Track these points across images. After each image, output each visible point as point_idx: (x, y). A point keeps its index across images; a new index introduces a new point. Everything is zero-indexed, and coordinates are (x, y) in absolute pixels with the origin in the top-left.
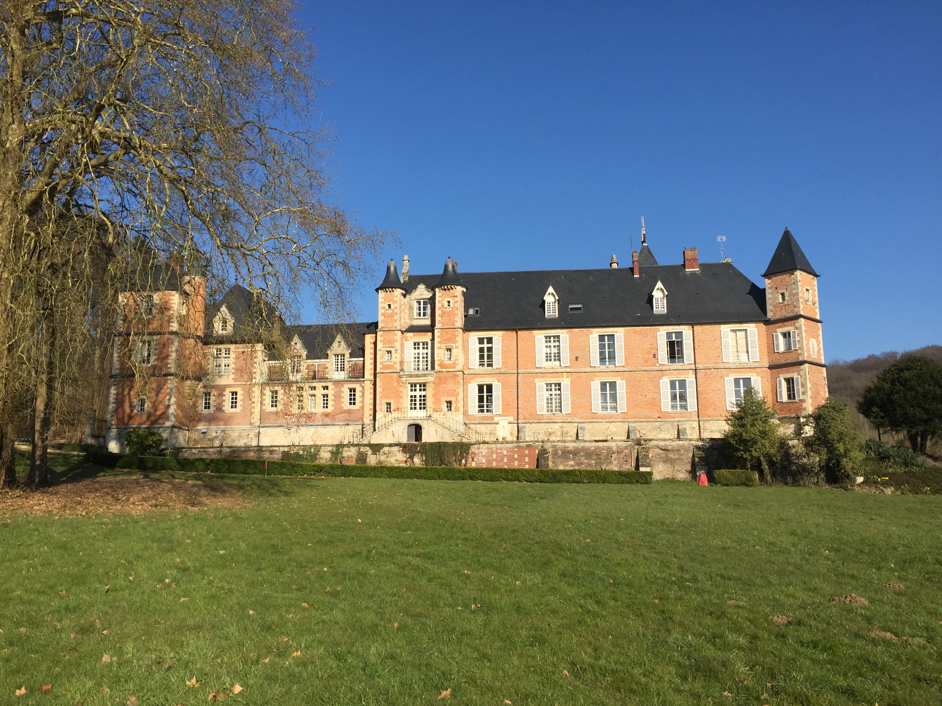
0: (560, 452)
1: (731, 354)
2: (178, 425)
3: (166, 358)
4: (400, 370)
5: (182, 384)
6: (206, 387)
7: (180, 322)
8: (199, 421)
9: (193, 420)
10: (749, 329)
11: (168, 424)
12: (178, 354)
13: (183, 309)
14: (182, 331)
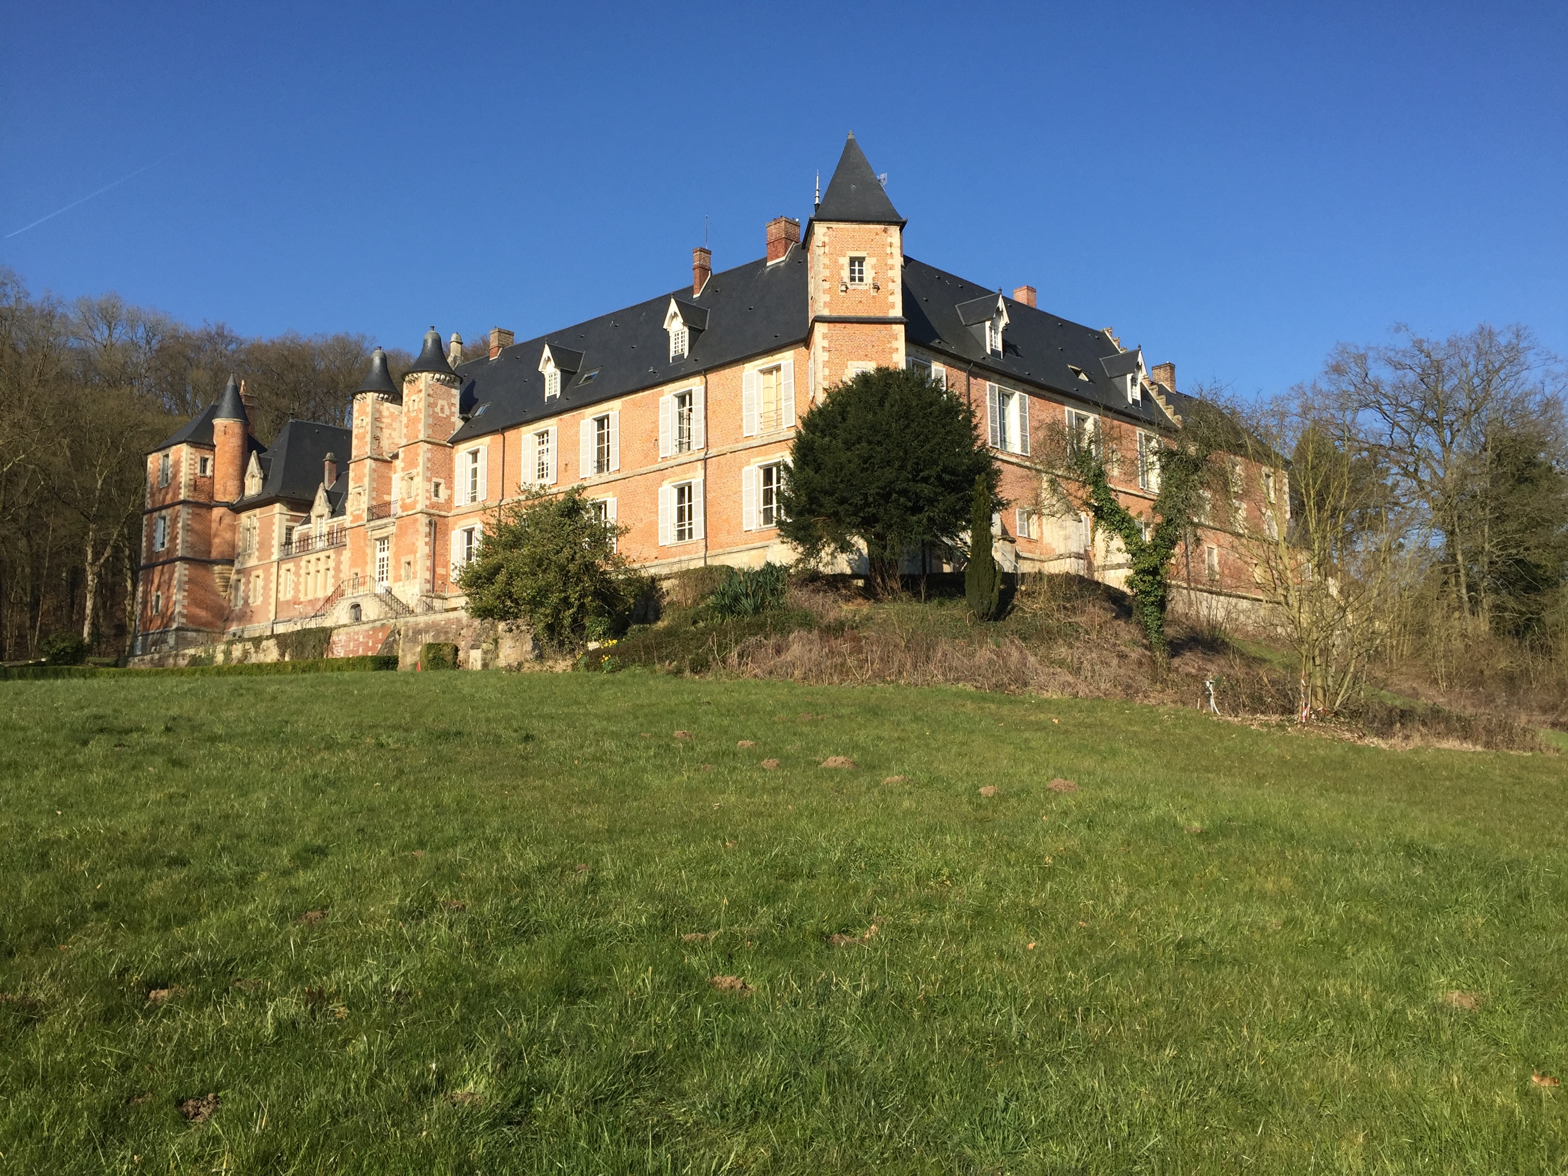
1: (757, 419)
2: (195, 627)
3: (176, 538)
4: (368, 521)
5: (204, 572)
6: (238, 572)
7: (195, 486)
8: (233, 620)
9: (227, 619)
10: (783, 363)
11: (175, 626)
12: (188, 531)
13: (204, 468)
14: (202, 499)
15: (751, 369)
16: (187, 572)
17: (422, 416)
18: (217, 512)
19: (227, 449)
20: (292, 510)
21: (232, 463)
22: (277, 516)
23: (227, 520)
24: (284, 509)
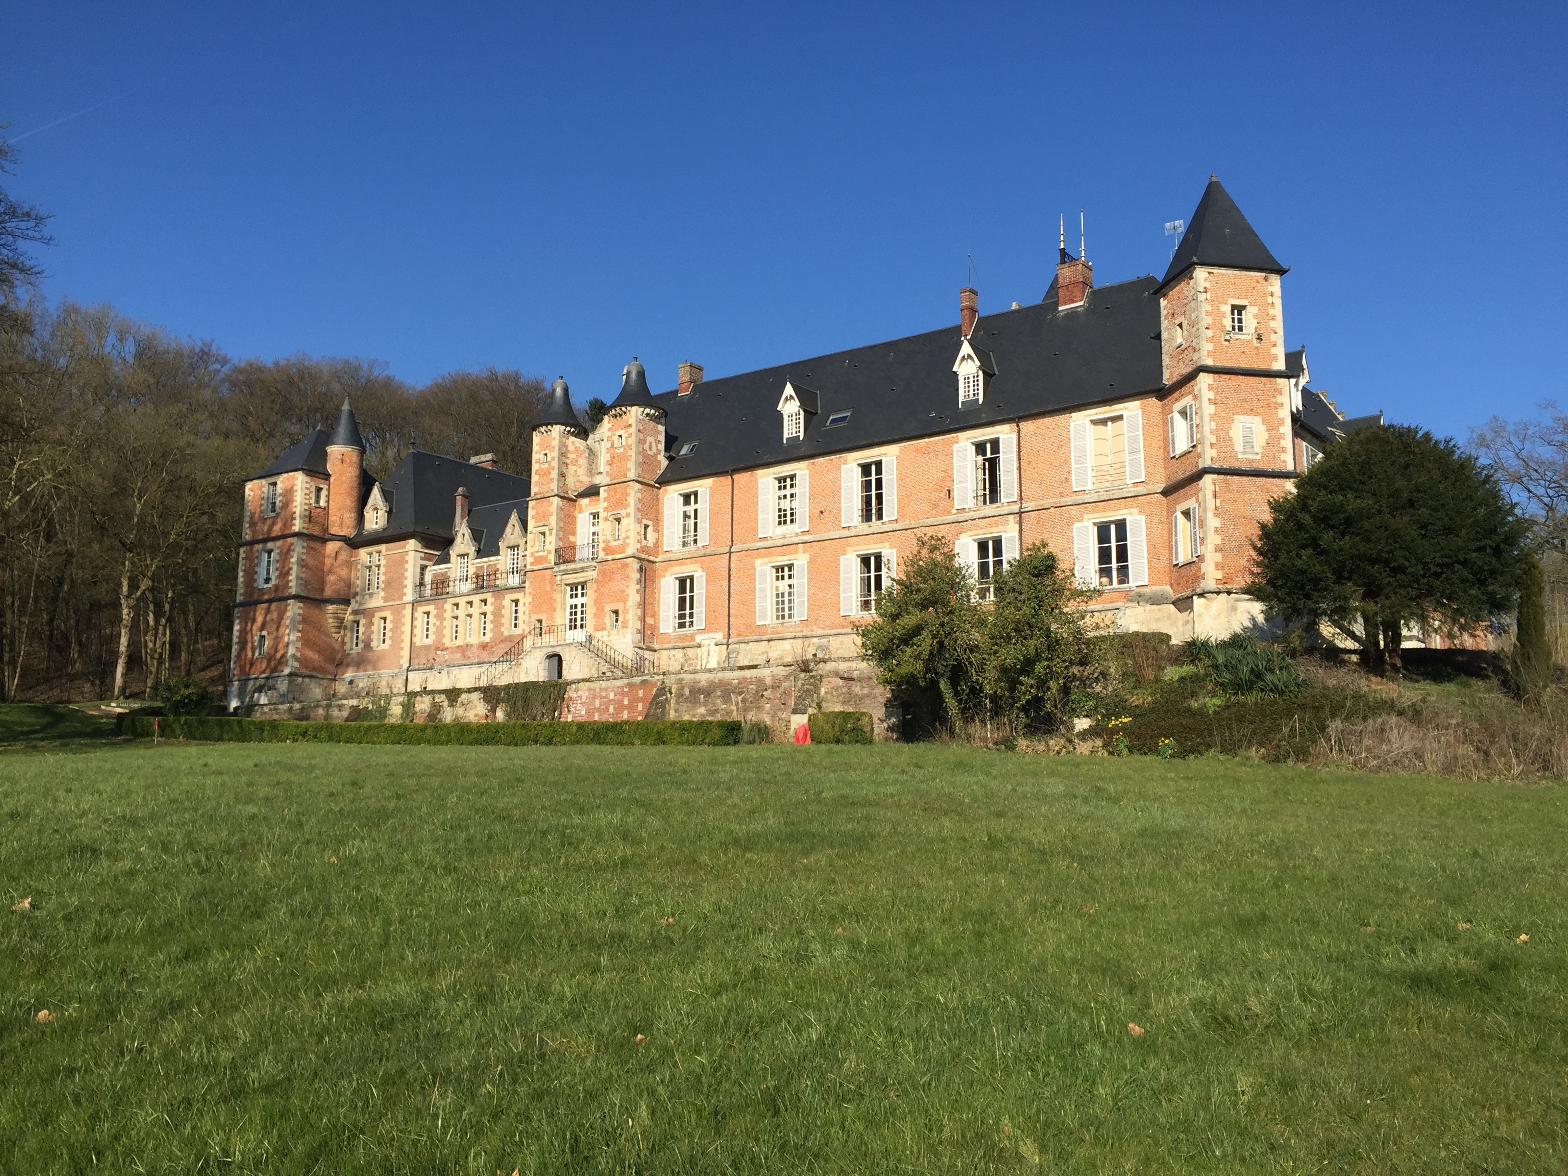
0: (687, 691)
1: (1090, 474)
2: (308, 673)
3: (288, 573)
4: (556, 564)
5: (317, 611)
6: (355, 612)
7: (309, 517)
8: (348, 665)
9: (340, 664)
10: (1126, 414)
11: (287, 671)
12: (303, 566)
13: (318, 497)
14: (316, 531)
15: (1081, 420)
16: (301, 611)
17: (632, 453)
18: (332, 547)
19: (344, 478)
20: (426, 547)
21: (349, 494)
22: (412, 554)
23: (343, 556)
24: (419, 546)
